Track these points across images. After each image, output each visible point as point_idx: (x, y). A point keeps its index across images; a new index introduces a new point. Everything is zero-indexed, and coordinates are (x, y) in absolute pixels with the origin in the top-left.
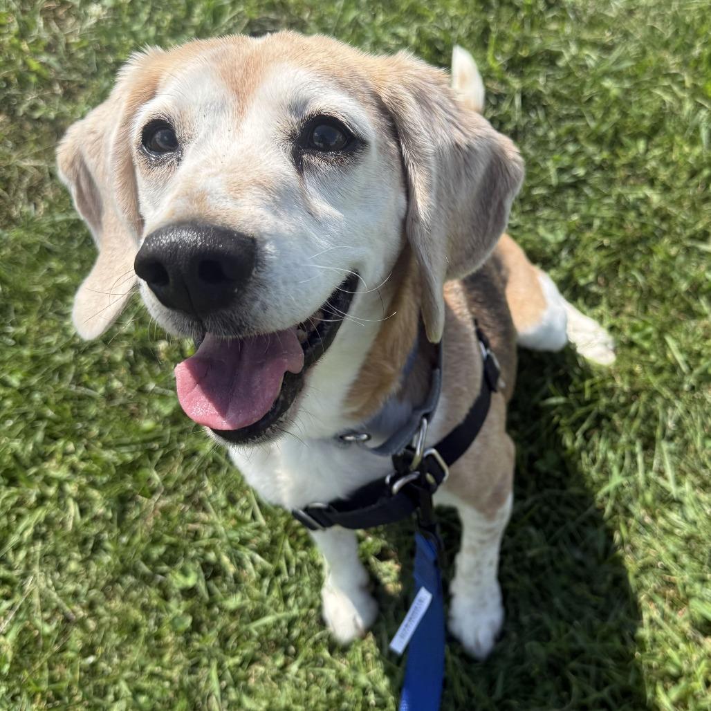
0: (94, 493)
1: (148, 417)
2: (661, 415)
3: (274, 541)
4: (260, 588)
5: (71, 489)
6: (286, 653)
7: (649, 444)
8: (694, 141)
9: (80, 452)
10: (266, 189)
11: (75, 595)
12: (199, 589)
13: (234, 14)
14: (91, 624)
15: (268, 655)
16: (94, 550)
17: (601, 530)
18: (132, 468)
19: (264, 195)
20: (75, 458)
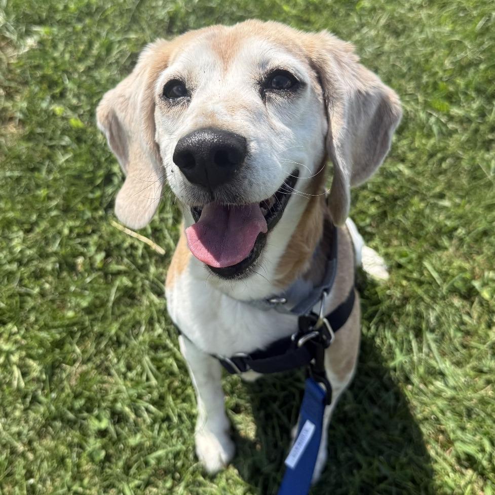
0: (31, 362)
1: (70, 309)
2: (425, 314)
3: (162, 397)
4: (152, 431)
5: (15, 358)
6: (173, 478)
7: (419, 334)
8: (429, 136)
9: (22, 332)
10: (248, 110)
11: (19, 434)
12: (110, 430)
13: (120, 49)
14: (31, 456)
15: (160, 479)
16: (31, 403)
17: (391, 393)
18: (59, 344)
19: (248, 113)
20: (18, 337)
